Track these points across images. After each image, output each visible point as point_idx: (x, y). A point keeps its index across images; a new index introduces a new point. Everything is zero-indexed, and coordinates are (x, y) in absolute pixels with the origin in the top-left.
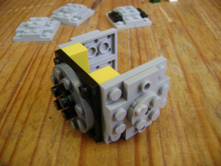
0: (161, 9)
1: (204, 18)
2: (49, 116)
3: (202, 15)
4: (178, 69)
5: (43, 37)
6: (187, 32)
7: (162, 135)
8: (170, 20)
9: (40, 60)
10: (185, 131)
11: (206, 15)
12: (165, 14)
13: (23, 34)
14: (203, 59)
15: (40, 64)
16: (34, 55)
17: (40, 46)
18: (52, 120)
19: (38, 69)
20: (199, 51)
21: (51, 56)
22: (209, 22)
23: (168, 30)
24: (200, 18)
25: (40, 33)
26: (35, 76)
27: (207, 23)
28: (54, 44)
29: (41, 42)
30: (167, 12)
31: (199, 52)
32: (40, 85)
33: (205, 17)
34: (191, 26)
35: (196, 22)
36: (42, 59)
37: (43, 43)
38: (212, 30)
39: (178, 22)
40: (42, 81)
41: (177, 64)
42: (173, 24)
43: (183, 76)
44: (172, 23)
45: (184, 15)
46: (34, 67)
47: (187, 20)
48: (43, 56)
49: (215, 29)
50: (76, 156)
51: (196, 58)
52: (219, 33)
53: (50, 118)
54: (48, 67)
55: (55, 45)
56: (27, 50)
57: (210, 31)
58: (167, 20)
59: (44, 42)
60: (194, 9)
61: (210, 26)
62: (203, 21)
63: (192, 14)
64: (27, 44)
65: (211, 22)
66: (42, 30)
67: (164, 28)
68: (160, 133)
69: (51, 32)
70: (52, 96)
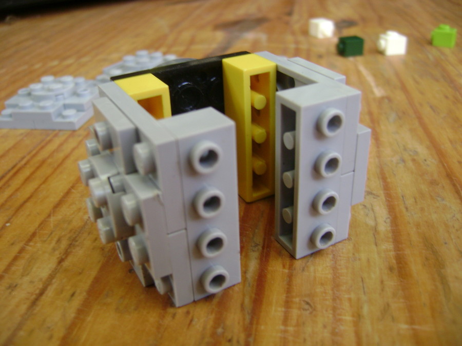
0: (362, 69)
4: (377, 208)
5: (60, 120)
6: (420, 118)
8: (378, 92)
9: (32, 170)
12: (370, 79)
14: (454, 185)
15: (27, 180)
16: (23, 158)
17: (48, 138)
19: (17, 190)
20: (445, 165)
23: (370, 113)
24: (457, 88)
25: (51, 111)
28: (80, 136)
29: (54, 130)
30: (375, 76)
31: (443, 165)
32: (4, 227)
34: (431, 107)
35: (446, 97)
36: (38, 168)
37: (56, 133)
39: (399, 97)
40: (12, 220)
41: (376, 196)
42: (386, 101)
43: (389, 228)
44: (382, 98)
45: (417, 82)
46: (9, 186)
47: (422, 93)
48: (43, 162)
51: (433, 183)
54: (43, 186)
55: (80, 138)
56: (14, 147)
58: (372, 92)
59: (60, 130)
60: (444, 71)
63: (437, 80)
64: (22, 134)
66: (61, 103)
69: (79, 108)
70: (16, 258)
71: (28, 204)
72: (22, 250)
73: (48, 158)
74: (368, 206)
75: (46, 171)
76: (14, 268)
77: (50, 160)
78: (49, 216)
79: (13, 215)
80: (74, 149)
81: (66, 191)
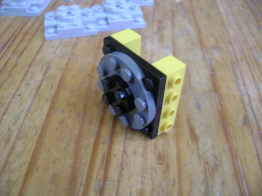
2: (18, 94)
5: (29, 12)
6: (194, 14)
9: (22, 36)
13: (8, 7)
14: (202, 46)
15: (21, 41)
16: (16, 31)
17: (26, 21)
18: (20, 97)
19: (18, 46)
21: (34, 32)
22: (223, 6)
23: (172, 11)
25: (26, 7)
26: (13, 52)
27: (220, 6)
28: (40, 19)
29: (27, 17)
31: (199, 37)
32: (17, 62)
34: (200, 9)
35: (208, 4)
36: (25, 35)
37: (29, 18)
38: (223, 14)
39: (187, 3)
40: (20, 59)
42: (180, 5)
44: (179, 3)
46: (14, 44)
47: (198, 1)
48: (26, 33)
49: (227, 14)
50: (36, 134)
52: (230, 18)
53: (19, 95)
56: (11, 25)
57: (220, 15)
59: (31, 17)
61: (222, 10)
62: (216, 4)
64: (12, 19)
65: (225, 5)
66: (30, 3)
67: (167, 8)
69: (39, 6)
70: (26, 74)
71: (25, 52)
72: (27, 71)
73: (28, 30)
75: (28, 37)
76: (26, 77)
77: (30, 32)
78: (35, 56)
79: (20, 57)
81: (40, 46)
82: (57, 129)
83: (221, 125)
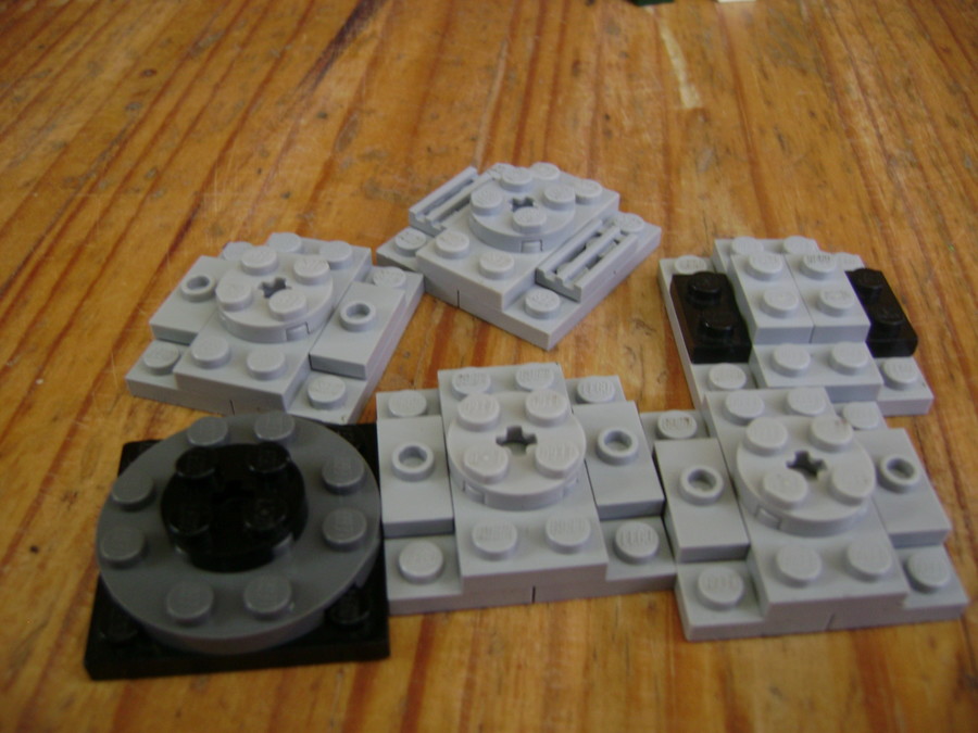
0: (666, 35)
1: (855, 94)
2: (29, 541)
3: (850, 77)
4: (648, 355)
6: (754, 163)
7: (479, 679)
8: (689, 98)
9: (62, 266)
10: (587, 668)
11: (870, 80)
12: (678, 63)
15: (57, 288)
16: (40, 241)
17: (80, 196)
18: (38, 559)
19: (42, 311)
21: (110, 248)
22: (874, 121)
23: (666, 150)
24: (836, 93)
26: (22, 343)
27: (861, 121)
28: (138, 191)
30: (688, 56)
32: (33, 387)
33: (863, 89)
34: (780, 137)
35: (812, 114)
36: (72, 263)
38: (875, 162)
39: (726, 110)
40: (45, 373)
41: (651, 330)
42: (700, 119)
43: (662, 393)
44: (695, 111)
45: (765, 76)
46: (26, 302)
47: (769, 103)
48: (79, 250)
49: (889, 157)
52: (901, 177)
53: (34, 550)
54: (87, 303)
55: (141, 196)
56: (18, 214)
57: (861, 167)
58: (678, 99)
60: (823, 46)
61: (868, 141)
62: (845, 113)
63: (804, 72)
64: (27, 184)
65: (881, 120)
67: (647, 138)
68: (472, 668)
70: (66, 446)
71: (69, 341)
72: (73, 431)
73: (86, 241)
74: (636, 349)
75: (86, 270)
76: (65, 464)
77: (91, 246)
78: (108, 364)
79: (45, 363)
80: (132, 221)
81: (129, 313)
82: (179, 714)
83: (860, 695)
